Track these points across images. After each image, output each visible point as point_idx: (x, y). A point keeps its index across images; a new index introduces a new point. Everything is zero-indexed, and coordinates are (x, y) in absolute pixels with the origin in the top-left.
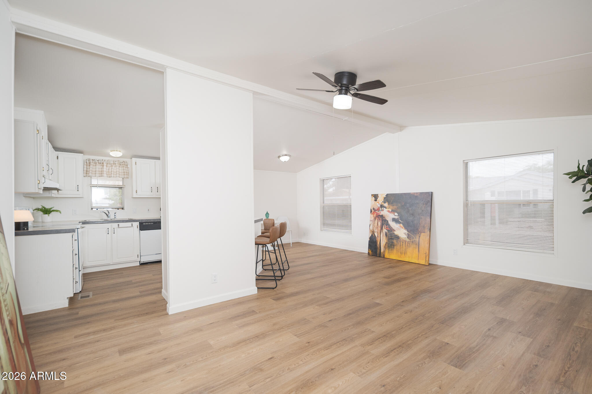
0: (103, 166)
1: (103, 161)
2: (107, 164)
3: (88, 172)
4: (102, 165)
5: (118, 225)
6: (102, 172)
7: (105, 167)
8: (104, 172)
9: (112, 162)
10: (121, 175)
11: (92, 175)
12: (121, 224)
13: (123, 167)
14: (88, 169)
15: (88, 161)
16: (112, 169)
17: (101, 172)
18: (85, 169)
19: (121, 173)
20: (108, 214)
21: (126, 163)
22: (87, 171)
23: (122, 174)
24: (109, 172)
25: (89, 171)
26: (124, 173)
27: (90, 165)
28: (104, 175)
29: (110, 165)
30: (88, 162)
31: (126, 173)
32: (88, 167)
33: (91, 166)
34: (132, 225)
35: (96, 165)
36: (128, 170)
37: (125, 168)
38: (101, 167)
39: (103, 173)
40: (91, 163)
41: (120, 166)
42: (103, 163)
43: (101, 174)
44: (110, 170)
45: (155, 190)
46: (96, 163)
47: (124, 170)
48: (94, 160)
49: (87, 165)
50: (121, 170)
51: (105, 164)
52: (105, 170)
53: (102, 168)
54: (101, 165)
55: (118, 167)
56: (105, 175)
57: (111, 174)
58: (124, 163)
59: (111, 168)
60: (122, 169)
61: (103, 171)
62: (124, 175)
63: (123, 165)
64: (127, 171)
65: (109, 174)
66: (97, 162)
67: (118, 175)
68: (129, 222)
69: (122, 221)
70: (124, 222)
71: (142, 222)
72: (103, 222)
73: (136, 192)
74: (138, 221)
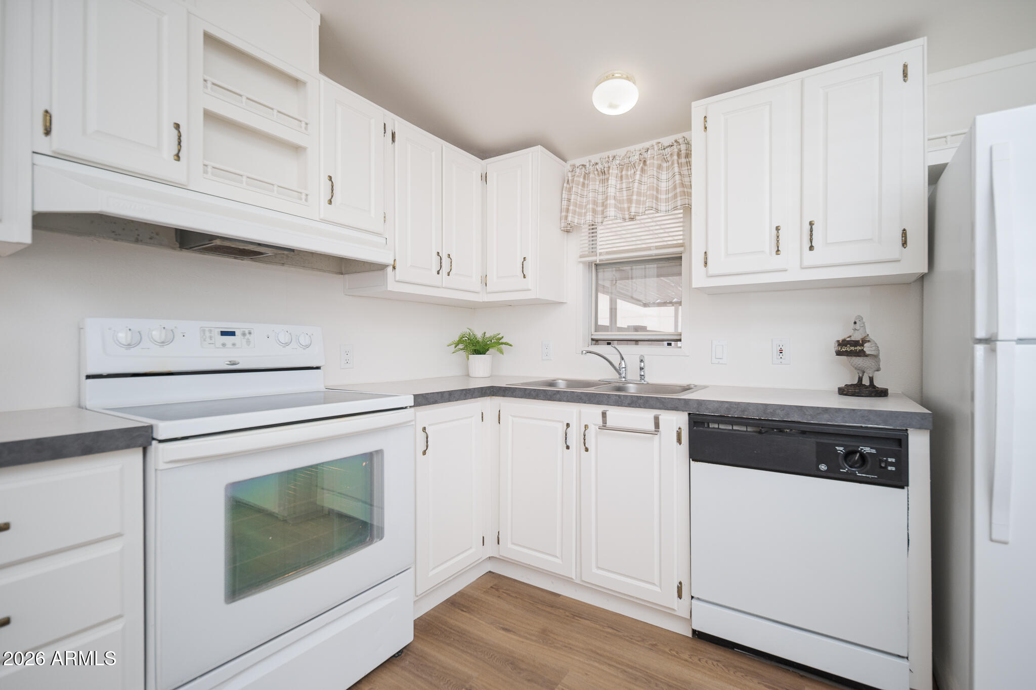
5: (604, 415)
12: (618, 415)
19: (667, 192)
20: (616, 364)
26: (675, 187)
34: (657, 425)
37: (676, 169)
45: (792, 240)
47: (674, 175)
50: (667, 180)
60: (670, 175)
68: (641, 408)
69: (617, 397)
70: (621, 405)
71: (698, 411)
72: (554, 394)
73: (706, 263)
74: (677, 407)
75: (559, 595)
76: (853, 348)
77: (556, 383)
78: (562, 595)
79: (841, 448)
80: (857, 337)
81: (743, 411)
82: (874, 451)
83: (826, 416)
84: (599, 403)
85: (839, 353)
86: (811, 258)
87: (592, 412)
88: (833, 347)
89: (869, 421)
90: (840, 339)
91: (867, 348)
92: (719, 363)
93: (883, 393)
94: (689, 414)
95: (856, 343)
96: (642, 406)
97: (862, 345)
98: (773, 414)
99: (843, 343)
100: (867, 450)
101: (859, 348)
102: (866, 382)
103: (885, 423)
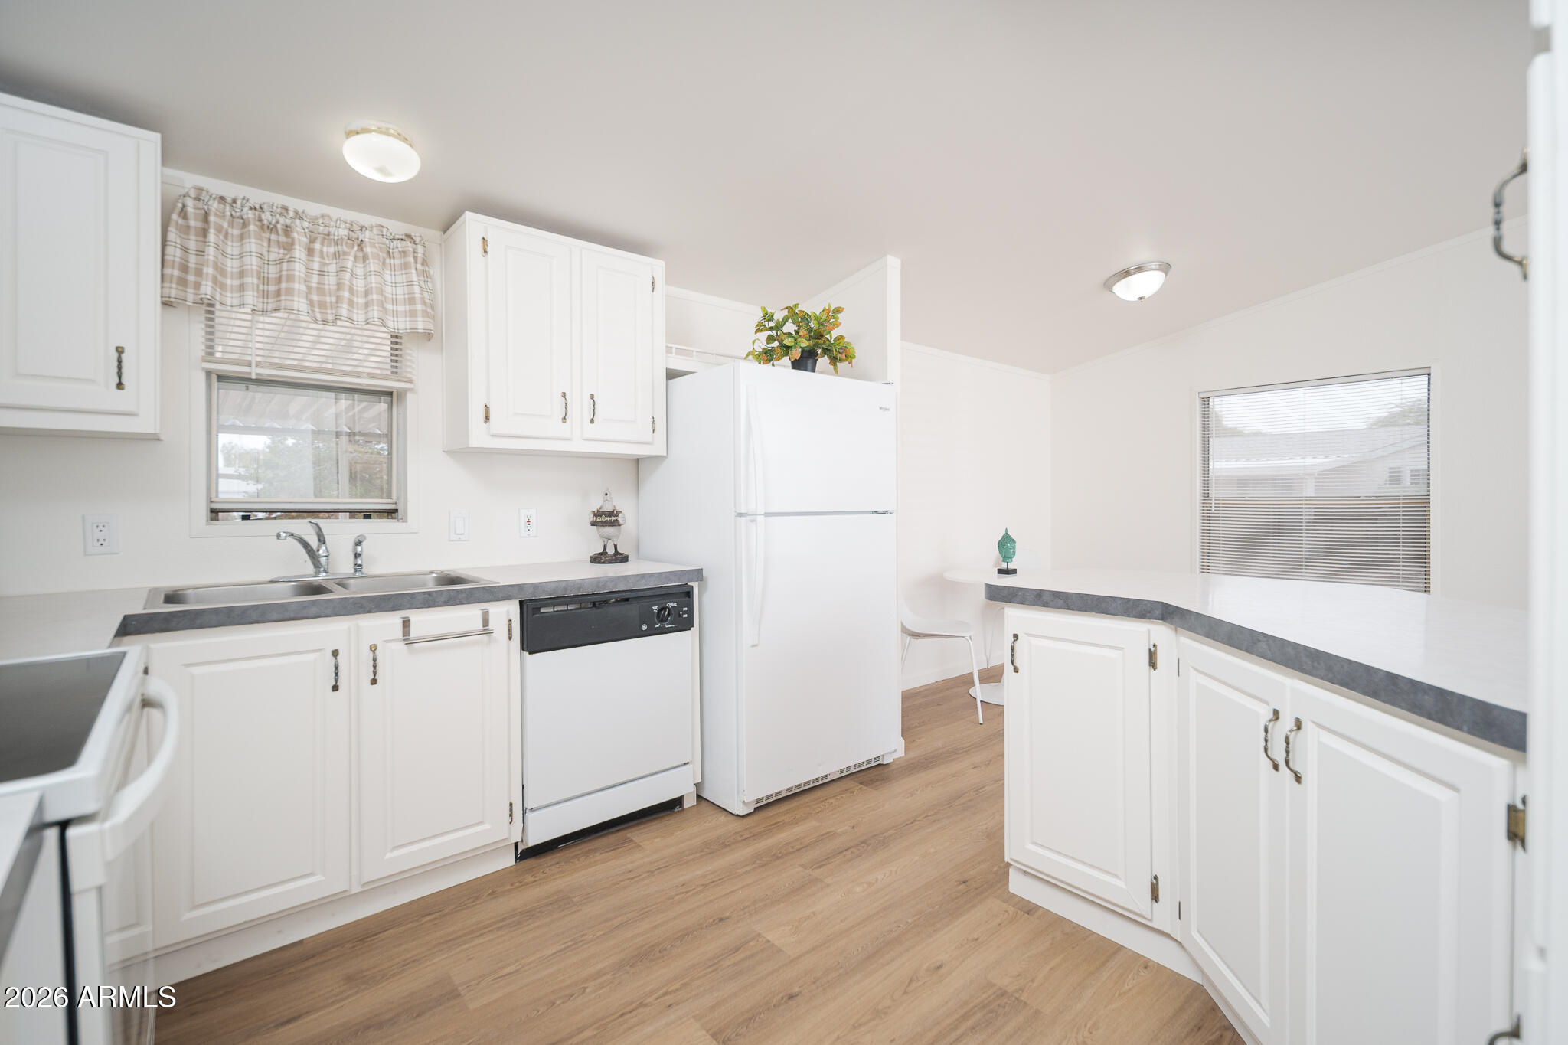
0: (289, 247)
1: (291, 214)
2: (312, 241)
3: (191, 278)
4: (283, 239)
5: (406, 624)
6: (284, 285)
7: (299, 253)
8: (296, 286)
9: (343, 232)
10: (396, 314)
11: (218, 297)
12: (425, 621)
13: (406, 266)
14: (192, 259)
15: (190, 202)
16: (342, 269)
17: (279, 280)
18: (174, 253)
19: (395, 302)
20: (315, 548)
21: (420, 249)
22: (185, 268)
23: (401, 308)
24: (321, 291)
25: (199, 273)
26: (412, 301)
27: (204, 232)
28: (295, 306)
29: (332, 250)
30: (190, 210)
31: (424, 303)
32: (192, 245)
33: (212, 237)
34: (486, 622)
35: (242, 238)
36: (429, 290)
37: (414, 277)
38: (276, 253)
39: (290, 292)
40: (212, 219)
41: (388, 260)
42: (287, 229)
43: (278, 293)
44: (331, 282)
45: (580, 409)
46: (245, 225)
47: (410, 283)
48: (234, 201)
49: (188, 227)
50: (395, 285)
51: (300, 238)
52: (299, 269)
53: (280, 262)
54: (279, 244)
55: (373, 265)
56: (300, 304)
57: (339, 299)
58: (410, 246)
59: (333, 268)
60: (399, 279)
61: (290, 278)
62: (413, 314)
63: (404, 253)
64: (426, 295)
65: (322, 305)
66: (250, 215)
67: (375, 312)
68: (463, 604)
69: (426, 596)
70: (434, 606)
71: (535, 596)
72: (305, 608)
73: (487, 418)
74: (510, 596)
75: (301, 942)
76: (607, 519)
77: (183, 595)
78: (306, 939)
79: (656, 607)
80: (608, 508)
81: (579, 589)
82: (675, 605)
83: (643, 582)
84: (395, 608)
85: (593, 524)
86: (591, 430)
87: (389, 623)
88: (591, 518)
89: (669, 580)
90: (595, 509)
91: (620, 518)
92: (460, 540)
93: (624, 559)
94: (521, 603)
95: (611, 514)
96: (464, 602)
97: (617, 515)
98: (604, 586)
99: (598, 513)
100: (672, 604)
101: (613, 518)
102: (611, 551)
103: (679, 581)
